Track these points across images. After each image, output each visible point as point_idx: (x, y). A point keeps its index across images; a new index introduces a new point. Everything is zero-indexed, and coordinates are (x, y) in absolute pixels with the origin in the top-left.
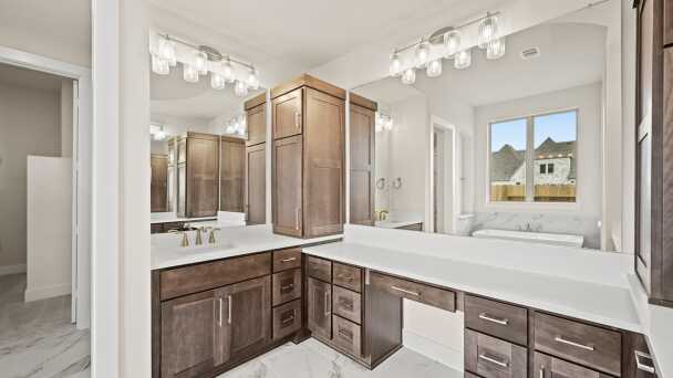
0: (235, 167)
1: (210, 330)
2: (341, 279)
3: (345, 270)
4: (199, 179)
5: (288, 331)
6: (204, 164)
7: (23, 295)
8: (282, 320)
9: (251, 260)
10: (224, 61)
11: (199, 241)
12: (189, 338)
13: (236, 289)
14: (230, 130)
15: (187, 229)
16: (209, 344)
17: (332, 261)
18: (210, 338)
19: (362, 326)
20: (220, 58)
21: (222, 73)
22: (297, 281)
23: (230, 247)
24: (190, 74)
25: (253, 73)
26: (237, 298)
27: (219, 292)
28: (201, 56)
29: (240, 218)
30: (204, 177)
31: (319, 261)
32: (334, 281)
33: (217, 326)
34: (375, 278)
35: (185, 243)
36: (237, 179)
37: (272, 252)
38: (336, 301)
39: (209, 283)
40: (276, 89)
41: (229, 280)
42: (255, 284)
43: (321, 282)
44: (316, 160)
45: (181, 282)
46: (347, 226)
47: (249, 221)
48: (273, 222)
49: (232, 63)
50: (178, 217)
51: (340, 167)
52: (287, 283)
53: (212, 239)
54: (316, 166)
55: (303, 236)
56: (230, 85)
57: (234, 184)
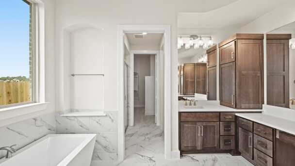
0: (201, 75)
1: (195, 136)
2: (259, 132)
3: (261, 127)
4: (188, 81)
5: (228, 148)
6: (189, 75)
7: (144, 113)
8: (225, 142)
9: (211, 114)
10: (199, 38)
11: (190, 104)
12: (189, 136)
13: (204, 124)
14: (200, 61)
15: (186, 100)
16: (195, 141)
17: (253, 122)
18: (195, 139)
19: (273, 158)
20: (197, 37)
21: (198, 43)
22: (233, 127)
23: (202, 108)
24: (187, 46)
25: (211, 39)
26: (205, 128)
27: (198, 124)
28: (191, 39)
29: (205, 97)
30: (190, 80)
31: (245, 121)
32: (254, 132)
33: (198, 136)
34: (283, 135)
35: (186, 104)
36: (202, 80)
37: (220, 112)
38: (255, 141)
39: (195, 120)
40: (222, 43)
41: (202, 120)
42: (212, 124)
43: (246, 130)
44: (243, 72)
45: (187, 117)
46: (265, 106)
47: (209, 99)
48: (220, 100)
49: (202, 38)
50: (181, 95)
51: (259, 74)
52: (227, 127)
53: (195, 104)
54: (243, 75)
55: (236, 108)
56: (201, 47)
57: (201, 83)
